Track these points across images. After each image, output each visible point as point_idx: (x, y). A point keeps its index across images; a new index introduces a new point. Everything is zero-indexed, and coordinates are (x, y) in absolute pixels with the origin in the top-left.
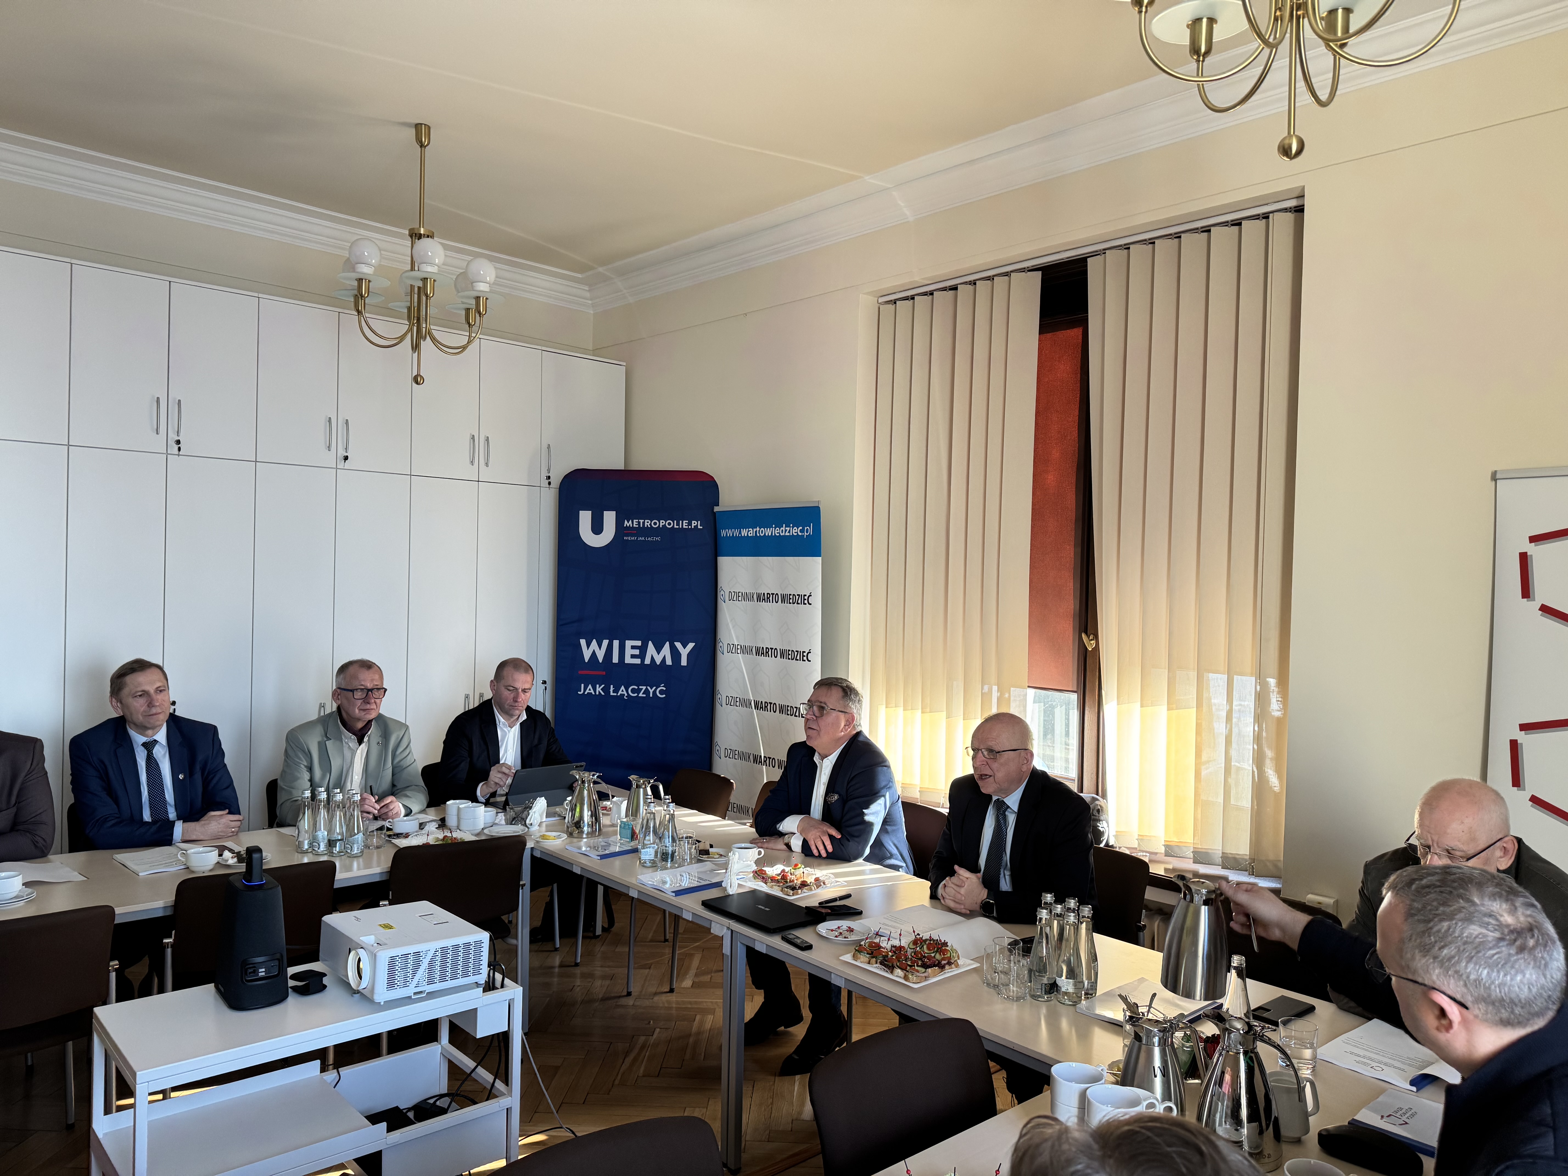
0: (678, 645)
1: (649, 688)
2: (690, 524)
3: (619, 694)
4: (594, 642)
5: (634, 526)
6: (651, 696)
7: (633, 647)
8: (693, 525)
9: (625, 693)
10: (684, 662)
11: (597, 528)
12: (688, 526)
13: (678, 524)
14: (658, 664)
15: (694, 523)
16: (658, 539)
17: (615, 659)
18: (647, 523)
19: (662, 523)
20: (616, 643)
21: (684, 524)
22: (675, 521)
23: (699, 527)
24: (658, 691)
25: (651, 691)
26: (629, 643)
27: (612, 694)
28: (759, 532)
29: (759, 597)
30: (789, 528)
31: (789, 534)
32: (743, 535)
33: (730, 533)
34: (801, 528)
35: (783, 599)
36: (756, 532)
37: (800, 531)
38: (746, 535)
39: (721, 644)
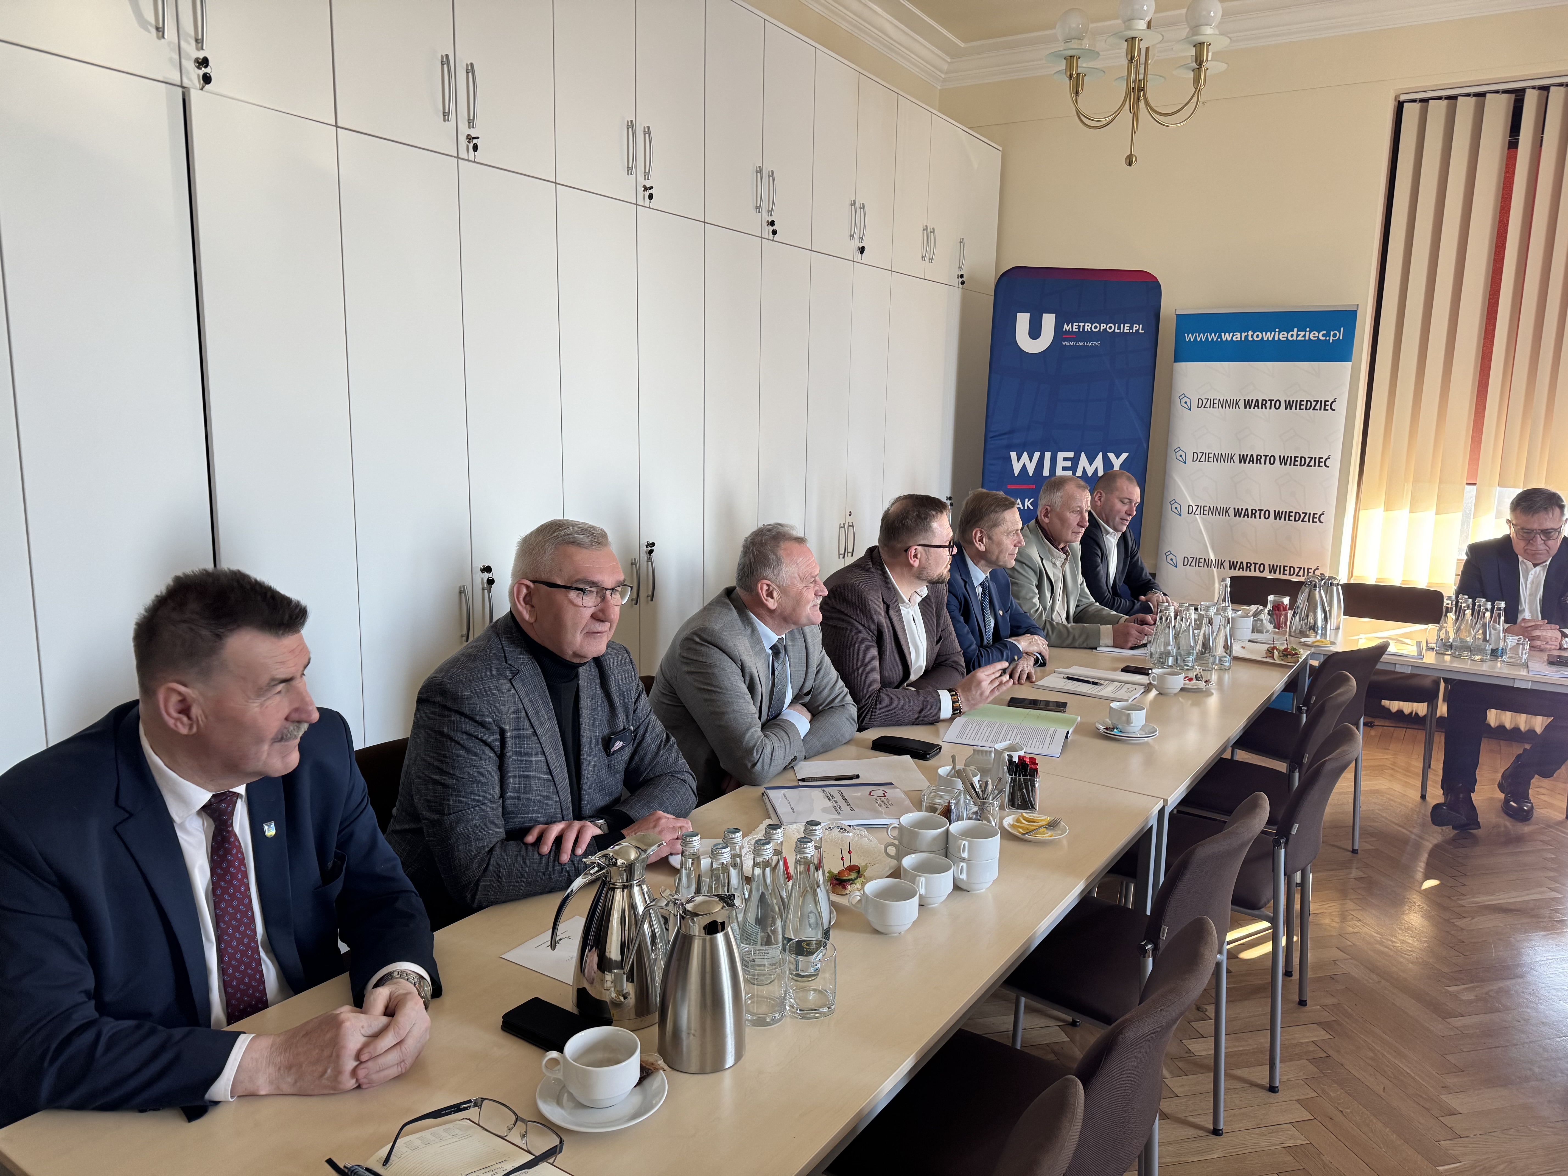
0: (1111, 455)
2: (1131, 328)
4: (1025, 455)
5: (1074, 330)
7: (1065, 459)
8: (1135, 329)
11: (1035, 332)
12: (1129, 330)
13: (1119, 328)
14: (1090, 475)
16: (1098, 344)
18: (1088, 327)
19: (1103, 326)
20: (1048, 455)
21: (1126, 328)
22: (1117, 325)
23: (1141, 331)
26: (1061, 455)
28: (1252, 336)
29: (1248, 404)
30: (1304, 333)
31: (1303, 339)
32: (1224, 339)
33: (1201, 337)
34: (1325, 332)
35: (1289, 405)
36: (1247, 336)
37: (1323, 336)
38: (1229, 339)
39: (1181, 453)
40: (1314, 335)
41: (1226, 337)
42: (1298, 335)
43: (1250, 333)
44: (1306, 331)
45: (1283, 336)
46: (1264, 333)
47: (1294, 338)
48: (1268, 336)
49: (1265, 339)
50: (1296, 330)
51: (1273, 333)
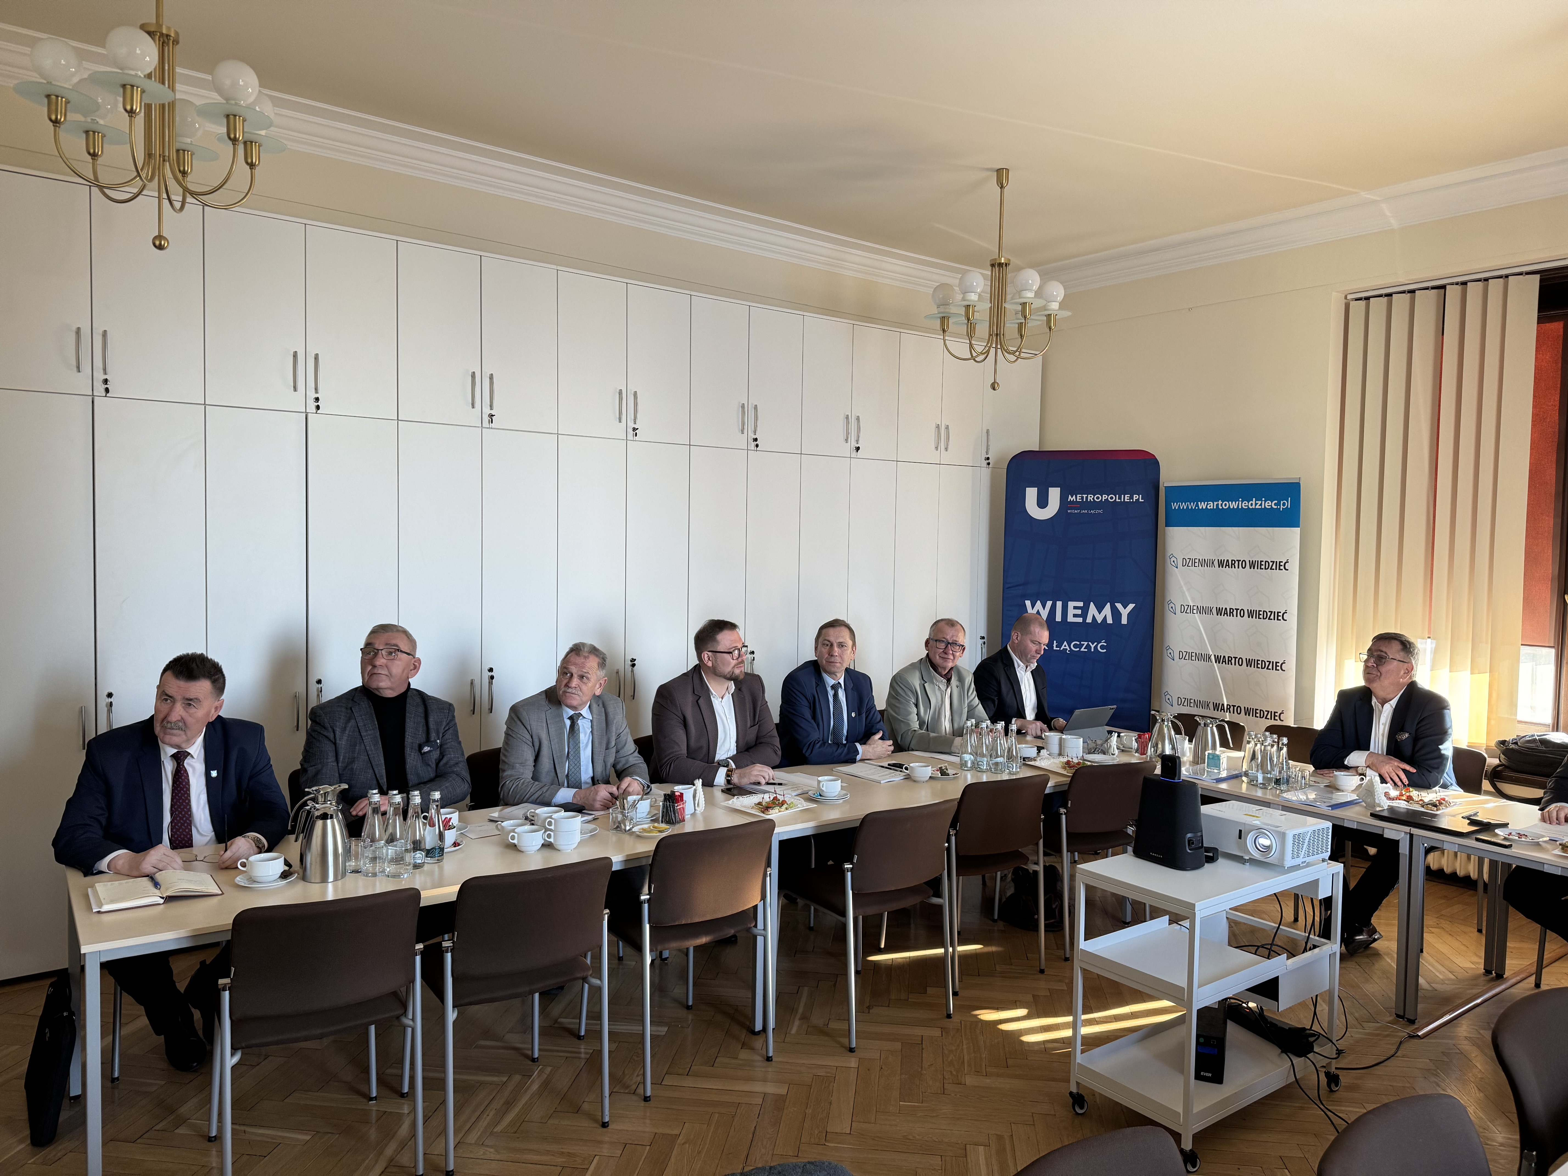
0: (1119, 606)
1: (1090, 643)
2: (1131, 497)
3: (1061, 649)
4: (1039, 603)
5: (1078, 500)
6: (1092, 650)
7: (1075, 608)
8: (1135, 498)
9: (1067, 647)
10: (1124, 621)
11: (1042, 502)
12: (1130, 499)
13: (1120, 498)
14: (1099, 622)
15: (1135, 497)
16: (1101, 511)
17: (1058, 618)
18: (1090, 498)
19: (1105, 497)
20: (1059, 604)
21: (1126, 498)
22: (1117, 496)
23: (1140, 500)
24: (1100, 647)
25: (1093, 646)
26: (1071, 604)
27: (1055, 648)
28: (1222, 504)
29: (1221, 564)
30: (1260, 502)
31: (1260, 507)
32: (1200, 508)
33: (1184, 506)
34: (1276, 502)
35: (1252, 565)
36: (1217, 505)
37: (1275, 504)
38: (1204, 508)
39: (1172, 605)
40: (1268, 504)
41: (1202, 505)
42: (1256, 504)
43: (1220, 502)
44: (1262, 501)
45: (1244, 505)
46: (1230, 502)
47: (1254, 507)
48: (1233, 505)
49: (1232, 507)
50: (1254, 499)
51: (1237, 502)
